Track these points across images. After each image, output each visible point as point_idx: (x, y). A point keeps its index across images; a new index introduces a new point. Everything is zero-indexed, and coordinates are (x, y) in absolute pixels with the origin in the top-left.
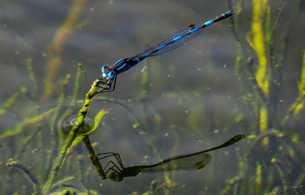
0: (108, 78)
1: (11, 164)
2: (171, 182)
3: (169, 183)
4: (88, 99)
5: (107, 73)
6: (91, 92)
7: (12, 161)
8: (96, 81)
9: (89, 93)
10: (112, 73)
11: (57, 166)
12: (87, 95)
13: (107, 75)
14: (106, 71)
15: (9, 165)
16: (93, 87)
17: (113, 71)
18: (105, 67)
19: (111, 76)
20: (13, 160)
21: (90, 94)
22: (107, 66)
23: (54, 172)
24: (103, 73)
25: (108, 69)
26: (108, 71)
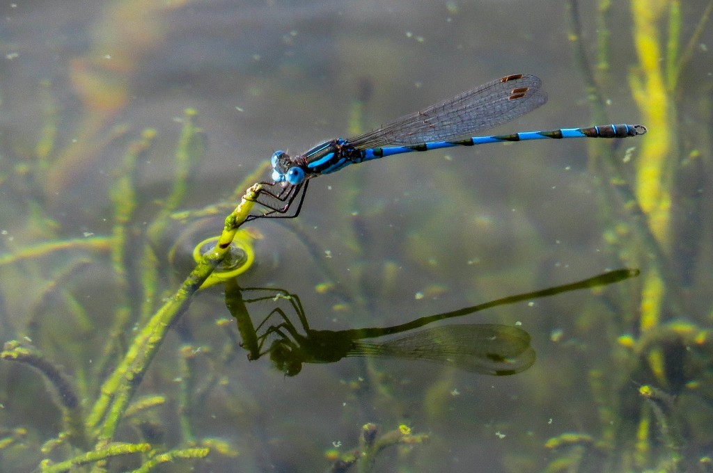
0: (284, 184)
1: (14, 355)
2: (409, 430)
3: (404, 432)
4: (229, 231)
5: (283, 171)
6: (240, 214)
7: (15, 348)
8: (254, 187)
9: (233, 214)
10: (296, 173)
11: (137, 373)
12: (229, 219)
13: (281, 177)
14: (280, 164)
15: (8, 357)
16: (244, 201)
17: (299, 169)
18: (281, 156)
19: (292, 180)
20: (19, 345)
21: (235, 217)
22: (286, 153)
23: (128, 387)
24: (274, 170)
25: (286, 160)
26: (285, 166)
